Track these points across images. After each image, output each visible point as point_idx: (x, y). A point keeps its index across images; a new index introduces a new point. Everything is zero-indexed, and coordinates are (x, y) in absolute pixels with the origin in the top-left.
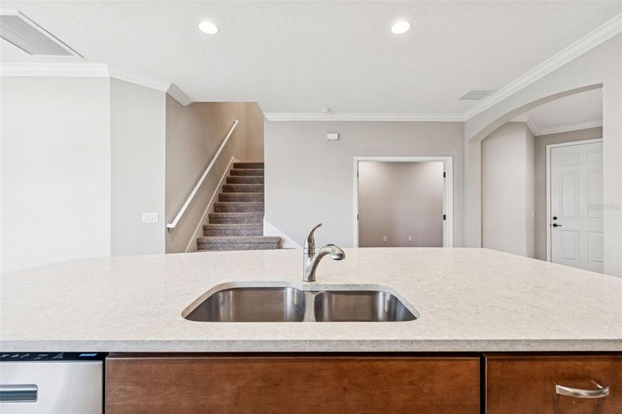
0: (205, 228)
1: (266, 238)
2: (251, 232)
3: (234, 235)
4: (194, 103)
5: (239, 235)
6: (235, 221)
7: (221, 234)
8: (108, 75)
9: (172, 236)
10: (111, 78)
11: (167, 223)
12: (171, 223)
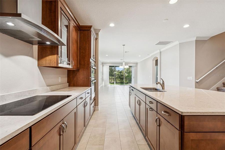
8: (179, 43)
9: (198, 85)
10: (180, 43)
11: (195, 80)
12: (197, 80)
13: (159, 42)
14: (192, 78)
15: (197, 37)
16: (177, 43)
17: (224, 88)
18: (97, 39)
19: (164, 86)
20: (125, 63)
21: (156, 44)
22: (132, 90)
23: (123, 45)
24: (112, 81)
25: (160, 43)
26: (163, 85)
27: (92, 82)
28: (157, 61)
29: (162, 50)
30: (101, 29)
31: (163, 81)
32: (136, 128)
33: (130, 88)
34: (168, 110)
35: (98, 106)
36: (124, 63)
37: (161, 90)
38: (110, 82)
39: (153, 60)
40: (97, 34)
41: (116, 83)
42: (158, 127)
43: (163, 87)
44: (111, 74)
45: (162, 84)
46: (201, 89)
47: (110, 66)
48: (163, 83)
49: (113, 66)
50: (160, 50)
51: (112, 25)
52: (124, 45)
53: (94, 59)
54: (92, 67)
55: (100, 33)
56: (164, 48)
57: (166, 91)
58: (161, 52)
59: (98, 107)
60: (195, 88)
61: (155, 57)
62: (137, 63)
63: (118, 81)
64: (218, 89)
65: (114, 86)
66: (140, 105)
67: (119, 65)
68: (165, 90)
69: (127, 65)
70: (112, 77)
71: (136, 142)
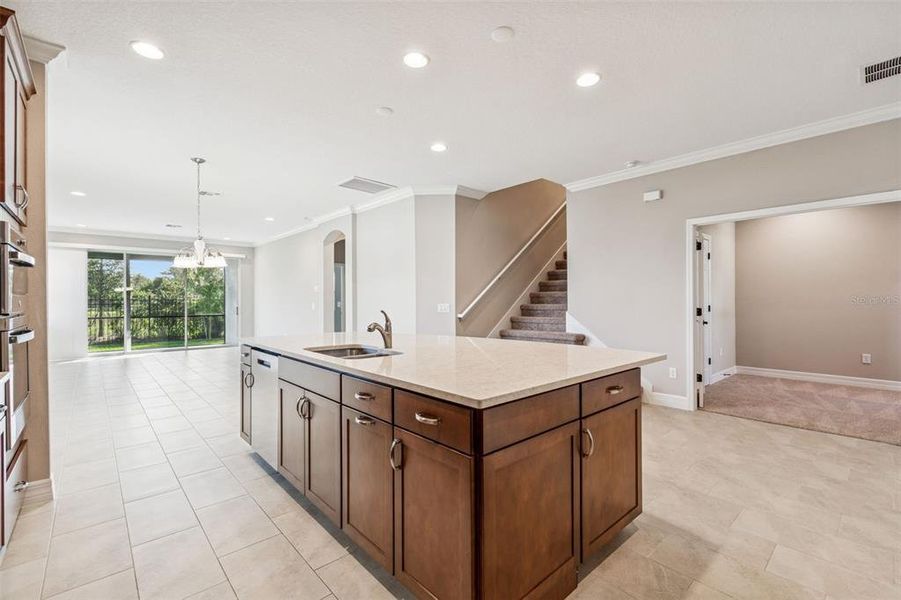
0: (513, 321)
1: (568, 335)
2: (554, 327)
3: (539, 329)
4: (490, 194)
5: (542, 330)
6: (545, 313)
7: (526, 329)
8: (412, 194)
9: (464, 326)
10: (416, 196)
11: (457, 313)
12: (461, 313)
13: (352, 178)
14: (447, 308)
15: (460, 188)
16: (408, 193)
17: (513, 331)
18: (34, 92)
19: (390, 336)
20: (207, 245)
21: (341, 182)
22: (261, 362)
23: (195, 160)
24: (101, 334)
25: (355, 184)
26: (386, 334)
27: (13, 341)
28: (340, 247)
29: (359, 209)
30: (64, 48)
31: (387, 320)
32: (294, 515)
33: (247, 355)
34: (433, 407)
35: (47, 475)
36: (199, 246)
37: (381, 350)
38: (90, 340)
39: (326, 242)
40: (37, 68)
41: (136, 341)
42: (398, 473)
43: (388, 341)
44: (101, 295)
45: (384, 327)
46: (467, 338)
47: (92, 255)
48: (388, 328)
49: (119, 256)
50: (352, 207)
51: (147, 50)
52: (202, 161)
53: (18, 206)
54: (13, 255)
55: (51, 67)
56: (368, 203)
57: (398, 351)
58: (354, 216)
59: (49, 484)
60: (457, 335)
61: (334, 232)
62: (252, 250)
63: (144, 333)
64: (503, 336)
65: (126, 361)
66: (309, 418)
67: (175, 252)
68: (393, 350)
69: (220, 255)
70: (101, 310)
71: (306, 566)
